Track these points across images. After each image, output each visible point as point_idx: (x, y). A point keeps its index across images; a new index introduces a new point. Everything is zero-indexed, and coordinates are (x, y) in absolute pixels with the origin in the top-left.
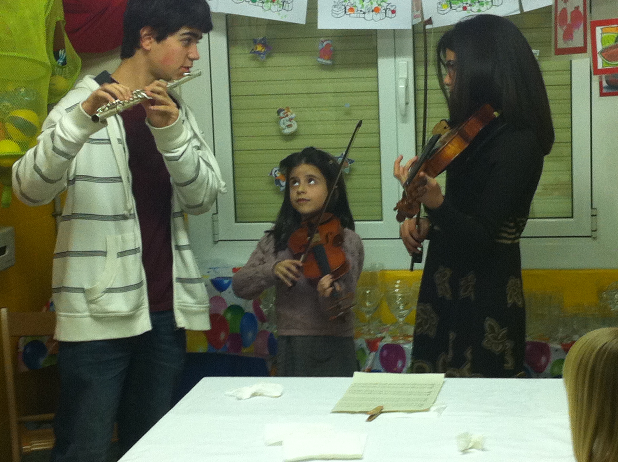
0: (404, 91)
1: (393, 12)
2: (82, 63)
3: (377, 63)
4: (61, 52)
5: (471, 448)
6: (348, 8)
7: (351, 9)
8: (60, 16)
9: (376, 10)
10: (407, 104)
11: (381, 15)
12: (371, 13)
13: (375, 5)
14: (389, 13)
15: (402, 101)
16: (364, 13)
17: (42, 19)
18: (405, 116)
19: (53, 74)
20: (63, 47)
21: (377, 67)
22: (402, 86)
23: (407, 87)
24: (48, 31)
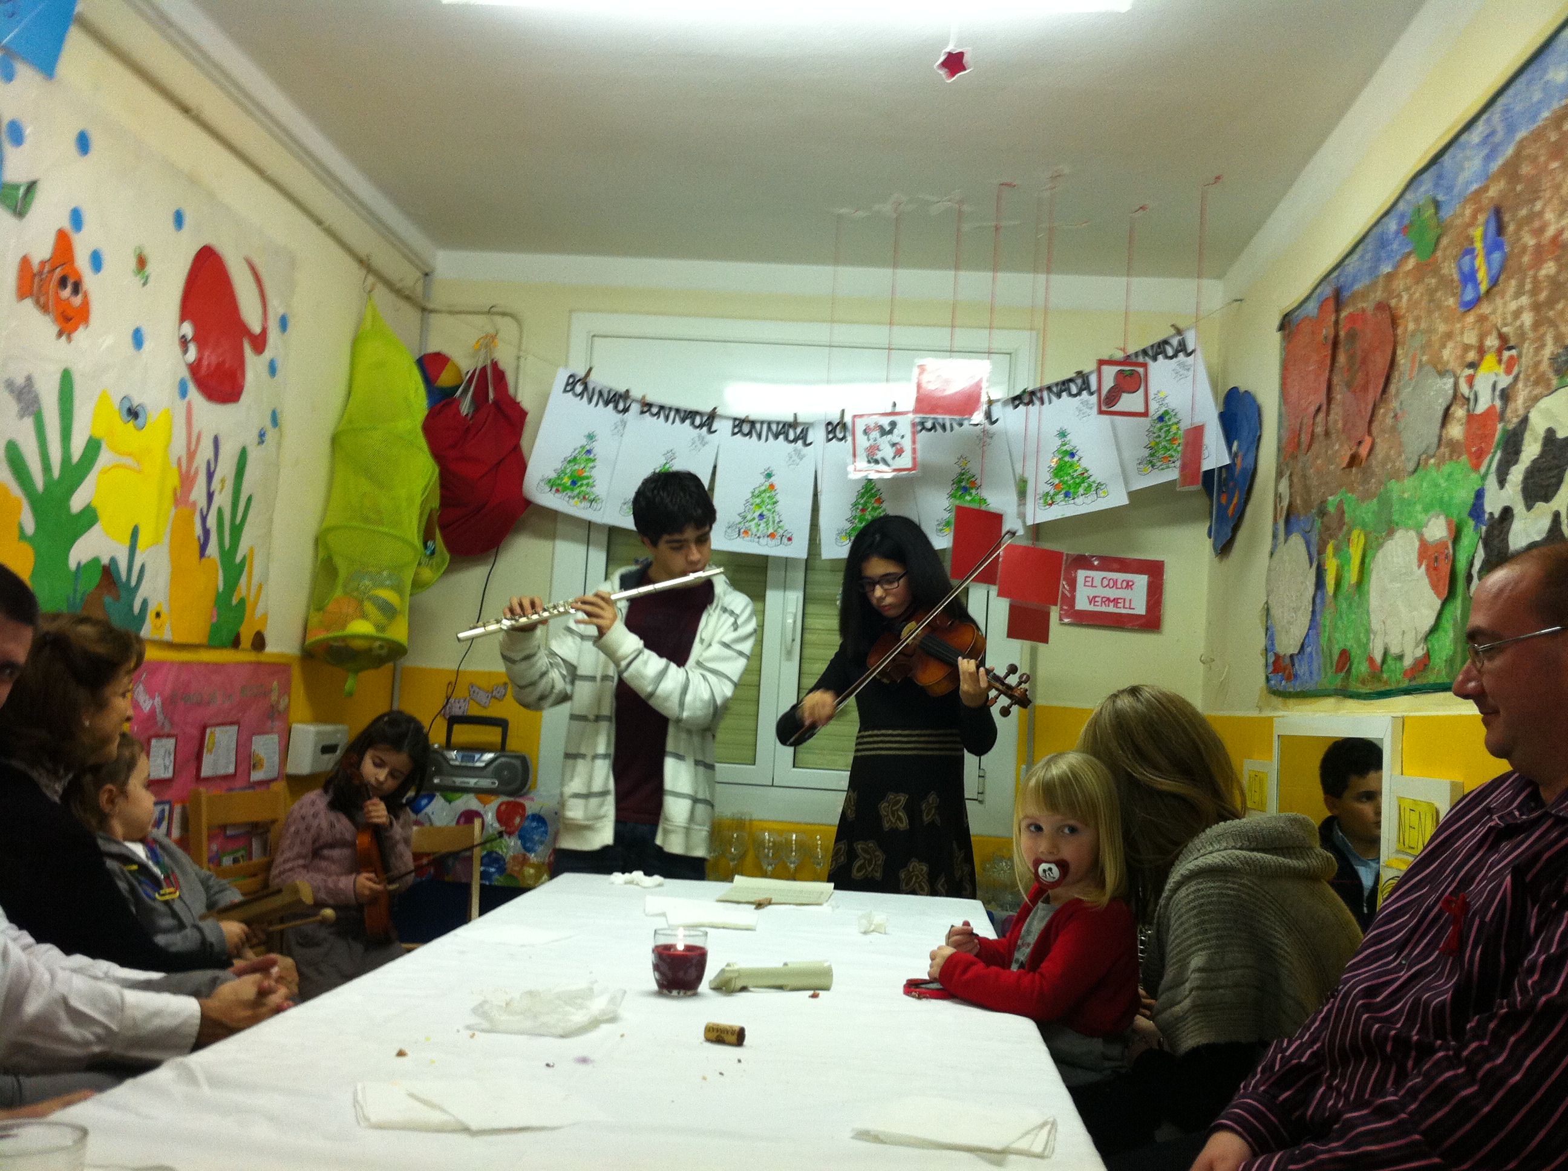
0: (792, 625)
1: (790, 539)
2: (450, 560)
3: (764, 597)
4: (430, 543)
5: (873, 931)
6: (742, 531)
7: (746, 532)
8: (435, 503)
9: (772, 536)
10: (793, 640)
11: (777, 541)
12: (766, 539)
13: (771, 531)
14: (785, 540)
15: (789, 638)
16: (759, 538)
17: (418, 501)
18: (789, 653)
19: (419, 564)
20: (433, 538)
21: (764, 601)
22: (790, 621)
23: (795, 622)
24: (421, 515)
